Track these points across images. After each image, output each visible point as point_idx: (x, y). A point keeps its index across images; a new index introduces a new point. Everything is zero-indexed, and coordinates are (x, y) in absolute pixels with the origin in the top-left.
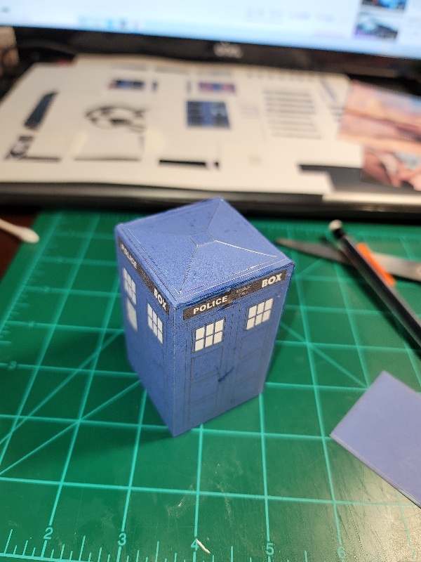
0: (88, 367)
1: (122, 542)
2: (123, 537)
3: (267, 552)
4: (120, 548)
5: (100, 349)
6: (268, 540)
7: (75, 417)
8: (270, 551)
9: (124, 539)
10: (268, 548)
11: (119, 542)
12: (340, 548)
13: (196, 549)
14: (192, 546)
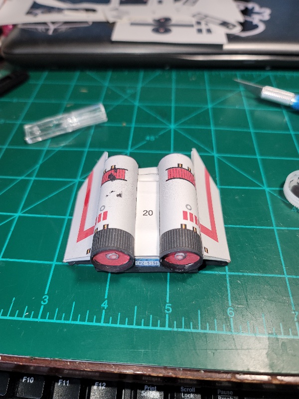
0: (30, 175)
1: (45, 302)
2: (46, 298)
3: (166, 311)
4: (42, 307)
5: (41, 162)
6: (168, 301)
7: (16, 212)
8: (168, 310)
9: (46, 300)
10: (166, 308)
11: (42, 302)
12: (229, 309)
13: (105, 308)
14: (102, 305)
